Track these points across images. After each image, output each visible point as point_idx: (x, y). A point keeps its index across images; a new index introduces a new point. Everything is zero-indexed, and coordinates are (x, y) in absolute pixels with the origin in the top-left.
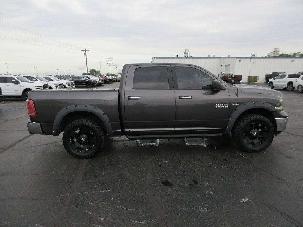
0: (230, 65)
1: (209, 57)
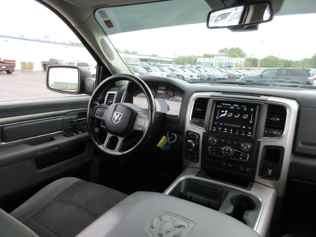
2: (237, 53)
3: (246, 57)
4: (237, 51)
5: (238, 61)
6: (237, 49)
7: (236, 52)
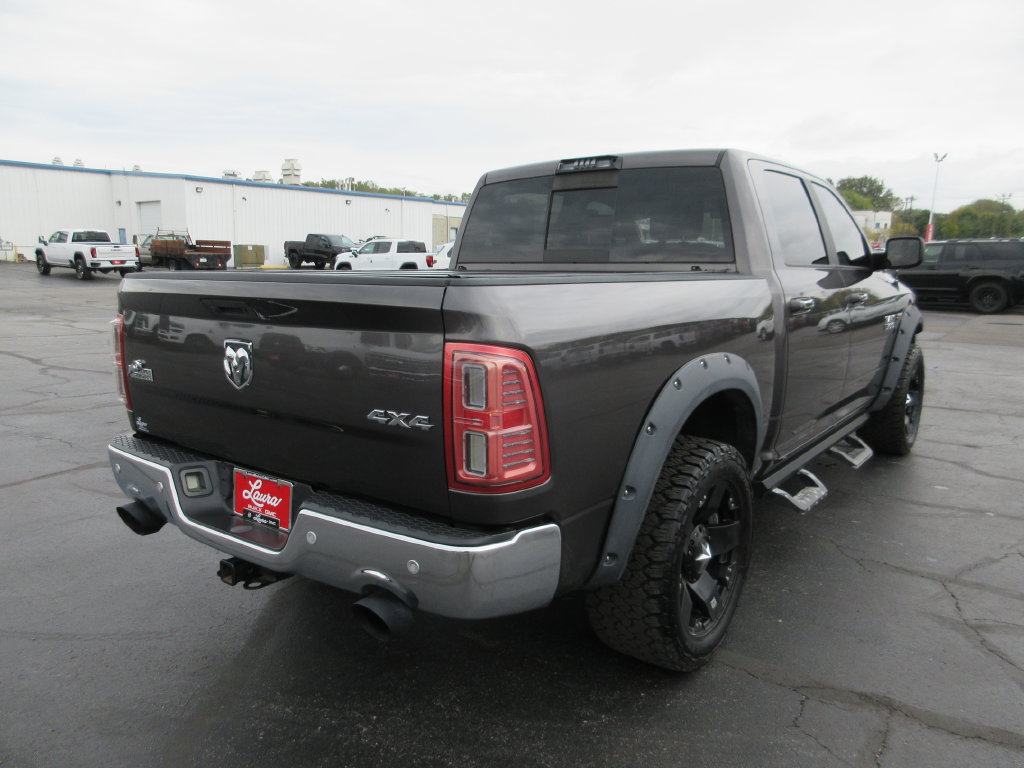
0: (158, 202)
1: (57, 164)
2: (865, 195)
3: (896, 209)
4: (865, 190)
5: (866, 220)
6: (864, 181)
7: (862, 193)
